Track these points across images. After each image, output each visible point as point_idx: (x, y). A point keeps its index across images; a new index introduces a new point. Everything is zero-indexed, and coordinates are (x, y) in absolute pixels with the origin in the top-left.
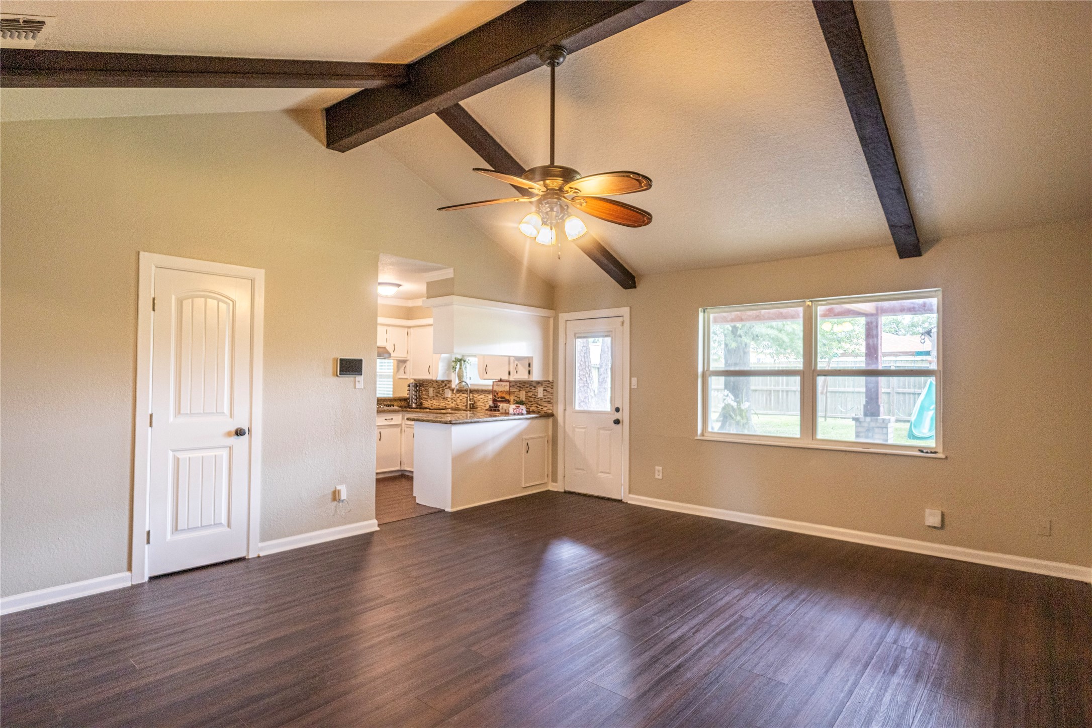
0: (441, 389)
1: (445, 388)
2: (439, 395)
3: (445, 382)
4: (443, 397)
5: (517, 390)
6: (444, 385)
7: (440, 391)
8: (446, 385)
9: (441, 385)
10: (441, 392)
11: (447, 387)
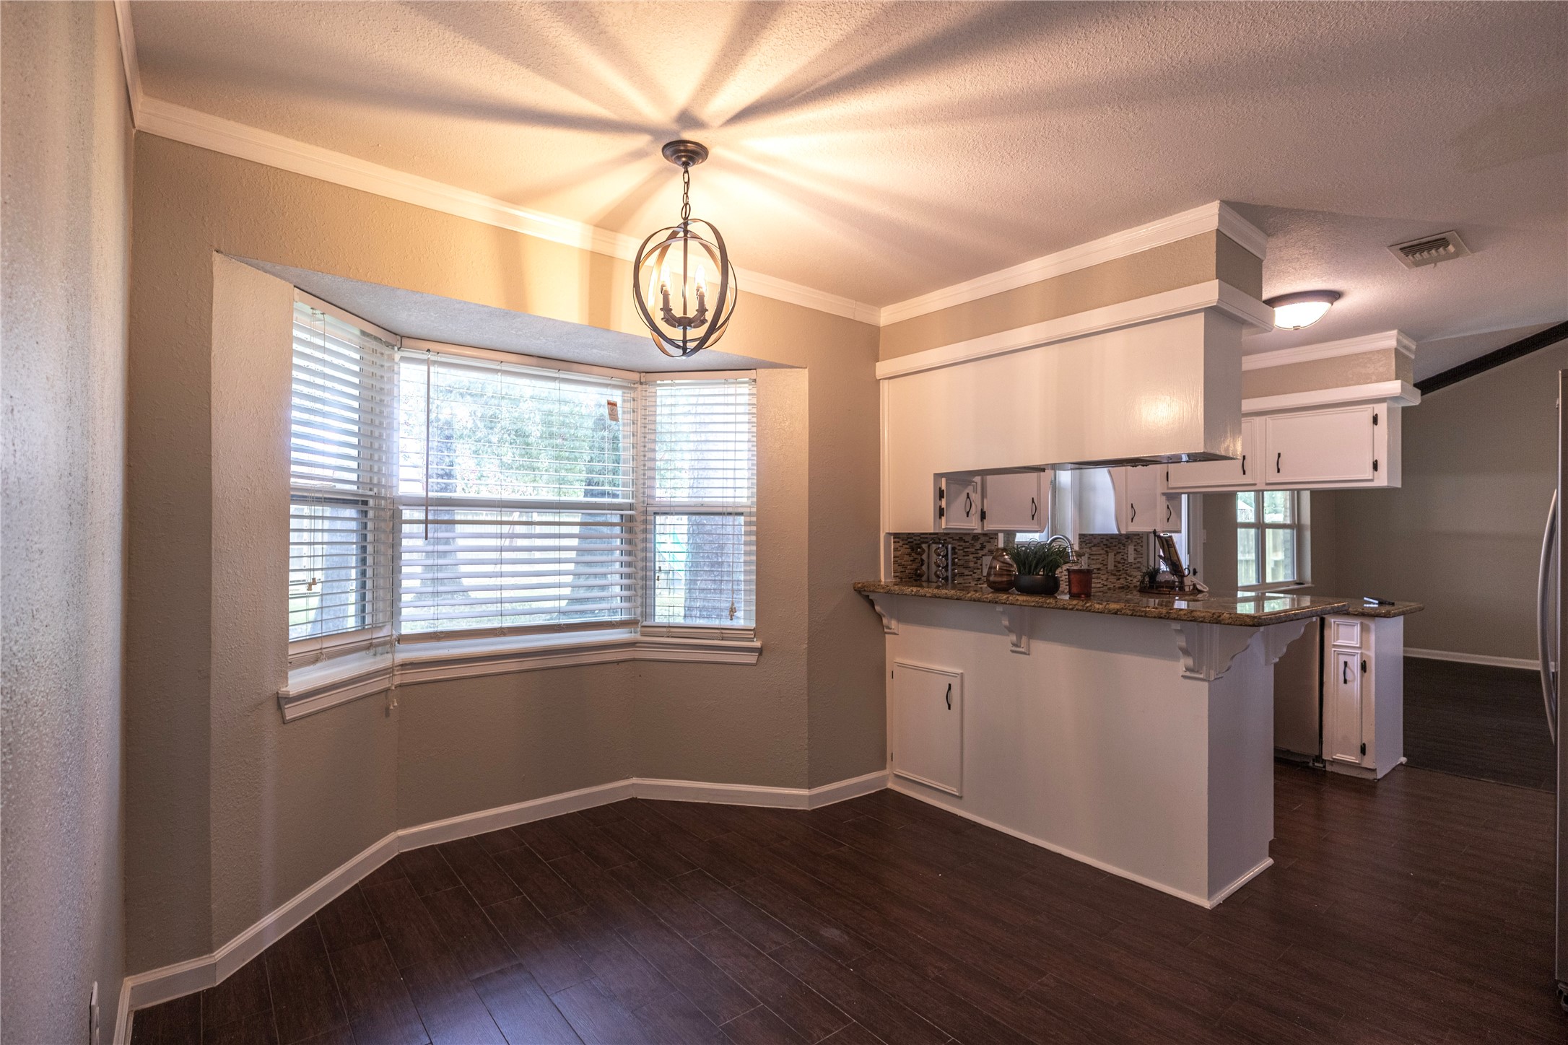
0: (971, 557)
1: (981, 553)
2: (966, 572)
3: (982, 539)
4: (976, 576)
5: (1102, 552)
6: (978, 546)
7: (967, 561)
8: (983, 547)
9: (973, 545)
10: (972, 564)
11: (985, 551)
